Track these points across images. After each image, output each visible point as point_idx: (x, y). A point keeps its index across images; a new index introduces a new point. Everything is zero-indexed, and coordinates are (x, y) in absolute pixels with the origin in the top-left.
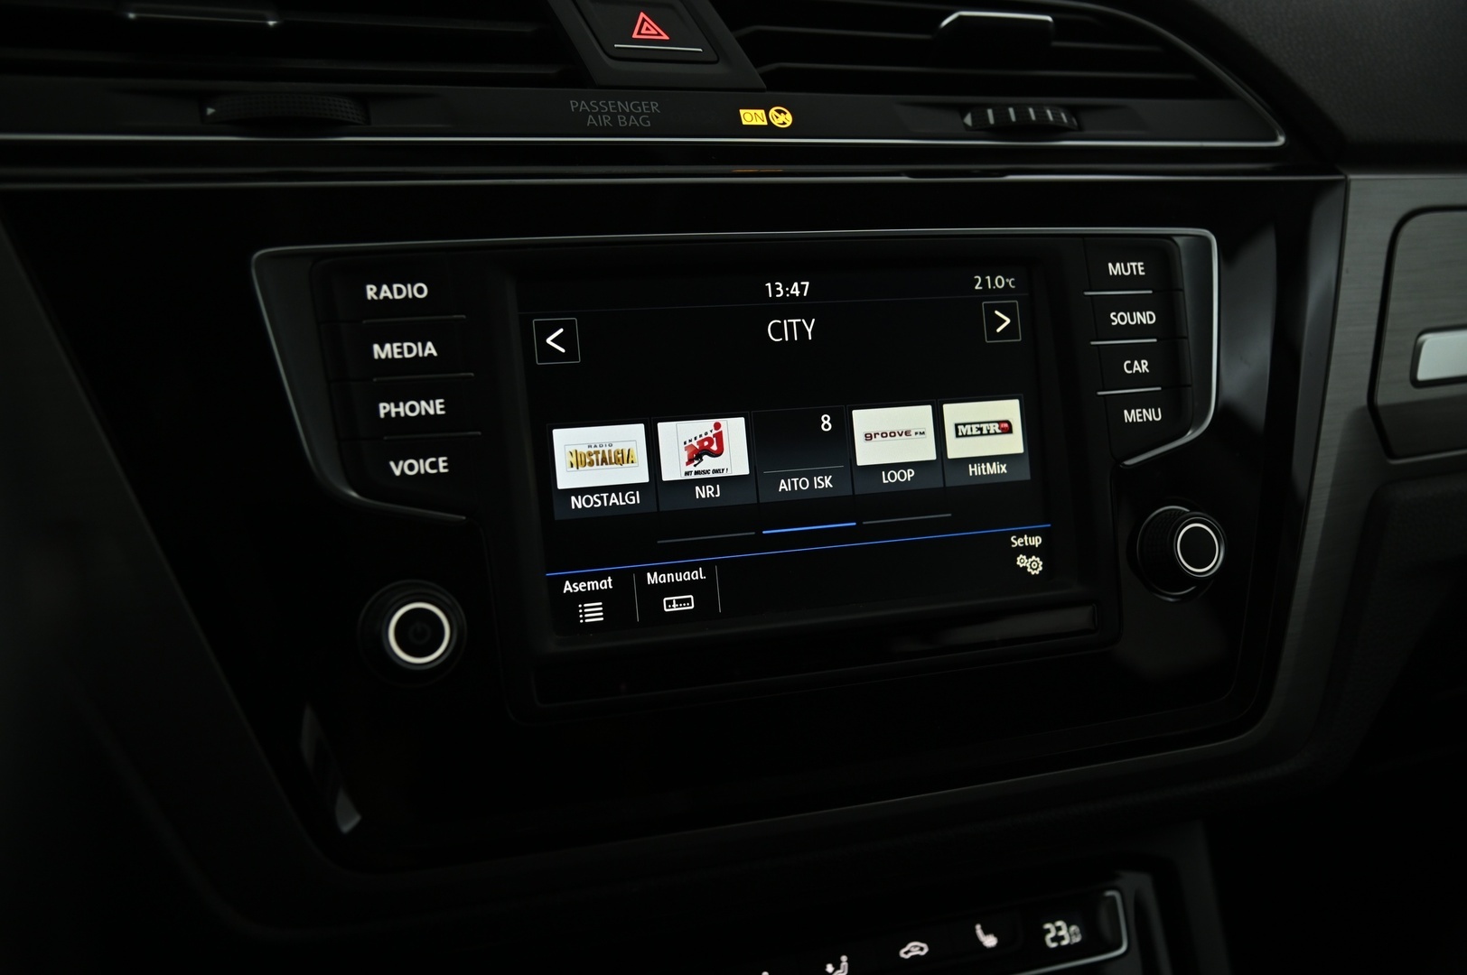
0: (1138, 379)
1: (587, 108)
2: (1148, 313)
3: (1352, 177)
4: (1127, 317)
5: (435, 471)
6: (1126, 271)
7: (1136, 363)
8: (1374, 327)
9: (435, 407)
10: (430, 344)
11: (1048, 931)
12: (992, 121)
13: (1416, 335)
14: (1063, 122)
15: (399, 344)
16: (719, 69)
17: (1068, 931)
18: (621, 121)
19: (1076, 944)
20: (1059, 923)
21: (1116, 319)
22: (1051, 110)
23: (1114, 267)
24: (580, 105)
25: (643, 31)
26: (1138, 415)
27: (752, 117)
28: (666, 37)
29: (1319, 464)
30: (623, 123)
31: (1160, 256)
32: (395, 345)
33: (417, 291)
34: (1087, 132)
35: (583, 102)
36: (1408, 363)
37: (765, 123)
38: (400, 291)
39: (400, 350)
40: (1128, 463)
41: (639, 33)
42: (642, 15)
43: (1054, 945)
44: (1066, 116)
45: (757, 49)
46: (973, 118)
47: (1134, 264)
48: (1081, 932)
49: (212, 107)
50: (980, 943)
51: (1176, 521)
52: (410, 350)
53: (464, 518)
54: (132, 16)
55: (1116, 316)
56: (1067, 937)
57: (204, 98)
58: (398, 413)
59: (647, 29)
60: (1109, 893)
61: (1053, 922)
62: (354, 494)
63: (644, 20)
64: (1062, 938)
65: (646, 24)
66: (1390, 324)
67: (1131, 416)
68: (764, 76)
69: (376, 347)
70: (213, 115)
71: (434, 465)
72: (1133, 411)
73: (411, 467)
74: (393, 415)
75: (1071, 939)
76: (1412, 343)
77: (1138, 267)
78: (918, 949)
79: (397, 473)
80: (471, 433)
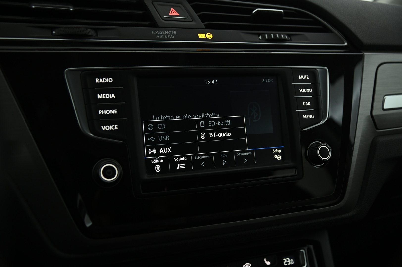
0: (307, 107)
1: (157, 33)
2: (310, 89)
3: (365, 54)
4: (304, 90)
5: (114, 129)
6: (304, 78)
7: (307, 102)
8: (372, 94)
9: (114, 112)
10: (113, 95)
11: (285, 261)
12: (267, 37)
13: (383, 96)
14: (286, 38)
16: (193, 23)
17: (290, 261)
18: (166, 36)
19: (292, 264)
20: (288, 259)
21: (301, 91)
22: (283, 35)
23: (300, 76)
24: (154, 32)
25: (172, 13)
26: (307, 117)
27: (201, 36)
28: (178, 15)
29: (357, 131)
30: (166, 37)
31: (313, 74)
33: (109, 80)
34: (293, 41)
35: (155, 31)
36: (381, 103)
37: (205, 37)
38: (105, 80)
39: (105, 96)
40: (305, 129)
41: (171, 14)
42: (172, 9)
43: (286, 265)
44: (287, 37)
45: (203, 18)
46: (262, 37)
47: (306, 76)
48: (294, 261)
49: (55, 31)
50: (266, 264)
51: (317, 146)
52: (108, 96)
53: (122, 142)
54: (33, 7)
55: (301, 90)
57: (53, 29)
58: (104, 113)
59: (173, 12)
60: (301, 250)
61: (286, 258)
62: (92, 135)
63: (172, 10)
64: (289, 263)
65: (173, 11)
66: (376, 93)
67: (305, 117)
68: (205, 25)
69: (98, 95)
70: (55, 33)
71: (114, 127)
73: (107, 128)
74: (103, 114)
76: (382, 98)
77: (307, 77)
78: (248, 265)
79: (104, 129)
80: (124, 119)
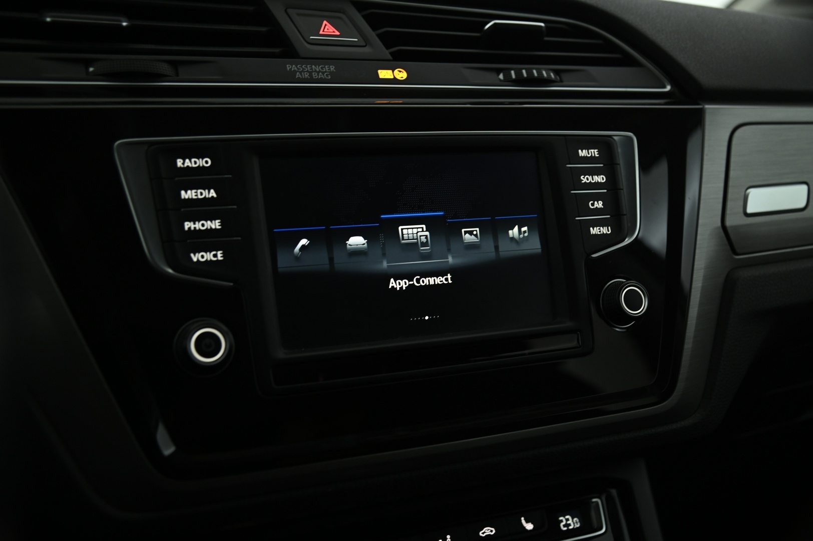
0: (597, 211)
1: (296, 69)
2: (601, 176)
3: (707, 106)
4: (590, 178)
5: (215, 259)
6: (589, 154)
7: (596, 202)
8: (722, 185)
9: (216, 224)
10: (212, 191)
11: (562, 521)
12: (514, 76)
13: (745, 189)
14: (552, 78)
15: (195, 191)
16: (366, 50)
17: (573, 521)
18: (315, 76)
19: (577, 528)
20: (567, 517)
21: (584, 179)
22: (545, 71)
23: (582, 151)
24: (291, 68)
25: (326, 30)
26: (598, 230)
27: (384, 74)
28: (338, 33)
29: (697, 257)
30: (315, 77)
31: (605, 146)
32: (194, 191)
33: (205, 162)
34: (565, 83)
35: (294, 66)
36: (741, 203)
37: (392, 77)
38: (195, 163)
39: (196, 194)
40: (594, 256)
41: (323, 31)
42: (325, 22)
43: (565, 529)
44: (554, 75)
45: (387, 40)
46: (504, 75)
47: (592, 151)
48: (580, 521)
49: (92, 67)
50: (524, 528)
51: (619, 287)
52: (201, 194)
53: (232, 284)
54: (48, 19)
55: (584, 178)
56: (572, 524)
57: (88, 63)
58: (195, 228)
59: (328, 29)
60: (594, 500)
61: (564, 516)
62: (170, 271)
63: (326, 25)
64: (570, 525)
65: (327, 27)
66: (731, 183)
67: (594, 231)
68: (391, 54)
69: (183, 192)
70: (93, 71)
71: (215, 256)
72: (595, 228)
73: (203, 257)
74: (192, 228)
75: (574, 526)
76: (743, 193)
77: (595, 152)
78: (489, 531)
79: (195, 259)
80: (235, 238)
